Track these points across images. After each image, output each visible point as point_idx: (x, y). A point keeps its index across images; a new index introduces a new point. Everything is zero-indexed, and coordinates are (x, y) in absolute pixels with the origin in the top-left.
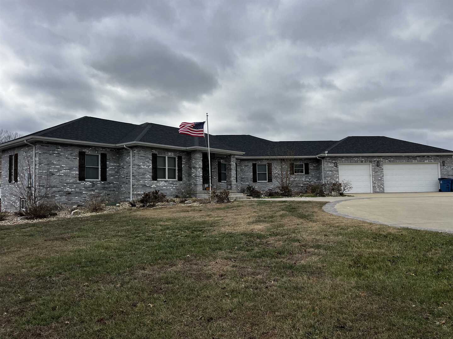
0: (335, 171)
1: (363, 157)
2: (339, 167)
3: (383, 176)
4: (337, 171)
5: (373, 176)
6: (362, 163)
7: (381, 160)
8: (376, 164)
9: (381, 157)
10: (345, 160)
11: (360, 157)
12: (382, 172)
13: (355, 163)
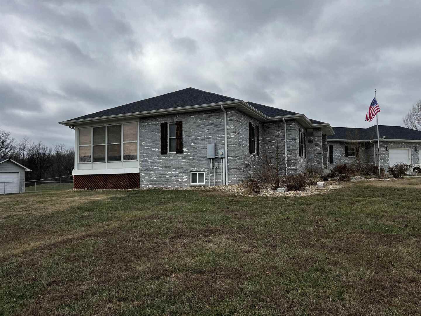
0: (386, 154)
1: (405, 143)
2: (389, 150)
3: (419, 160)
4: (388, 154)
5: (412, 160)
6: (405, 148)
7: (417, 146)
8: (414, 149)
9: (417, 143)
10: (393, 145)
11: (403, 142)
12: (418, 156)
13: (400, 147)
